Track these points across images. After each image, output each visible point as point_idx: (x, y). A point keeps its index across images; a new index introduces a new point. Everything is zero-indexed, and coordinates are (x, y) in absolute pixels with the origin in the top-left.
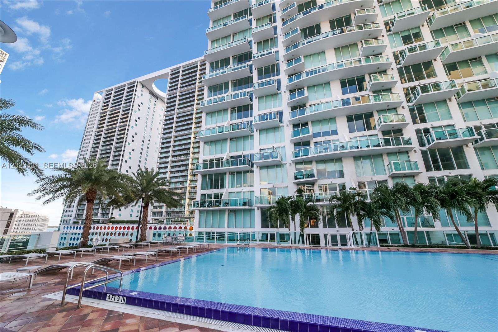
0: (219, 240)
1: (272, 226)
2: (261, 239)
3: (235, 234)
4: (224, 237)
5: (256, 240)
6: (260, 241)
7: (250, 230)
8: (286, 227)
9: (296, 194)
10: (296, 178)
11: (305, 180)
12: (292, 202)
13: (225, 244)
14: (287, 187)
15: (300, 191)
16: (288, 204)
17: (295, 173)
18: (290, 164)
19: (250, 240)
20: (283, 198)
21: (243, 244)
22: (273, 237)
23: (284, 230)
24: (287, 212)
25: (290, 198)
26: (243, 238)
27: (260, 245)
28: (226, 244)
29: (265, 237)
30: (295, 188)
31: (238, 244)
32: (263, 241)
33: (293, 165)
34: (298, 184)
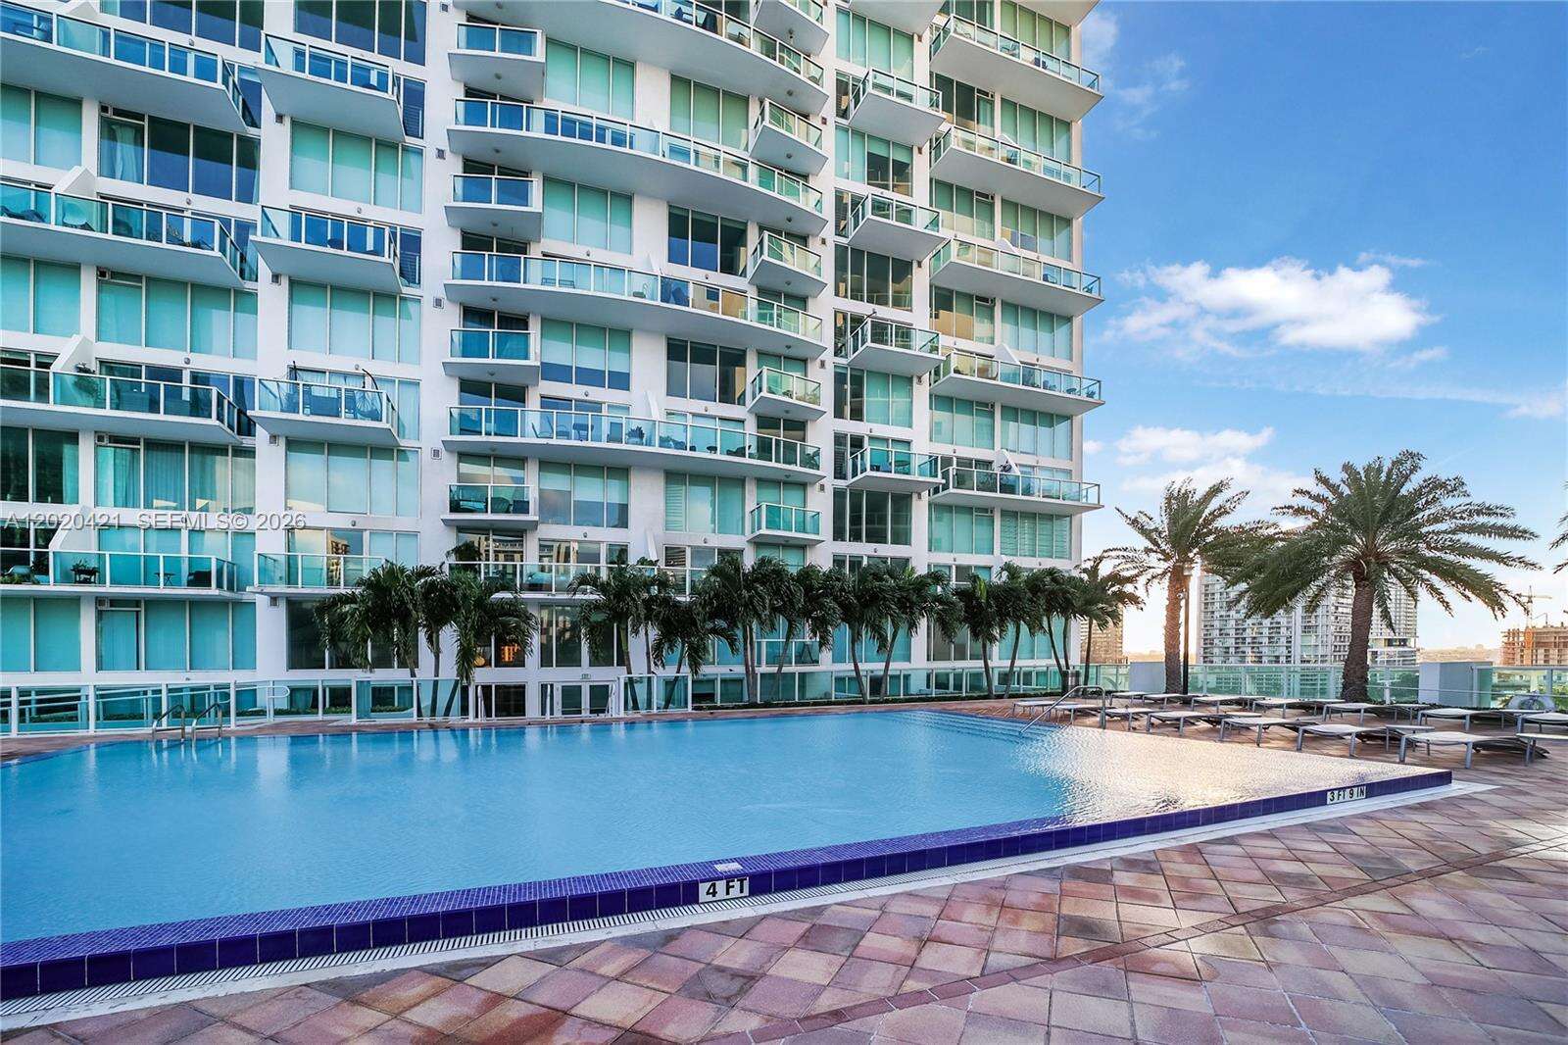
0: (46, 720)
1: (342, 662)
2: (285, 706)
3: (145, 693)
4: (74, 708)
5: (262, 713)
6: (278, 712)
7: (234, 678)
8: (402, 665)
9: (453, 560)
10: (455, 507)
11: (490, 516)
12: (431, 587)
13: (81, 733)
14: (415, 534)
15: (466, 552)
16: (412, 591)
17: (454, 489)
18: (436, 453)
19: (227, 713)
20: (393, 572)
21: (188, 729)
22: (340, 698)
23: (392, 676)
24: (405, 618)
25: (426, 572)
26: (192, 705)
27: (277, 726)
28: (92, 731)
29: (302, 700)
30: (451, 541)
31: (164, 726)
32: (298, 713)
33: (449, 461)
34: (462, 528)
